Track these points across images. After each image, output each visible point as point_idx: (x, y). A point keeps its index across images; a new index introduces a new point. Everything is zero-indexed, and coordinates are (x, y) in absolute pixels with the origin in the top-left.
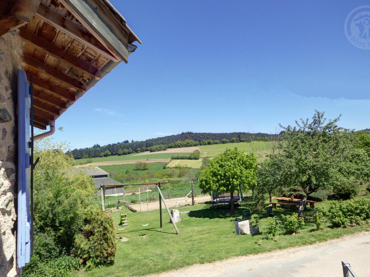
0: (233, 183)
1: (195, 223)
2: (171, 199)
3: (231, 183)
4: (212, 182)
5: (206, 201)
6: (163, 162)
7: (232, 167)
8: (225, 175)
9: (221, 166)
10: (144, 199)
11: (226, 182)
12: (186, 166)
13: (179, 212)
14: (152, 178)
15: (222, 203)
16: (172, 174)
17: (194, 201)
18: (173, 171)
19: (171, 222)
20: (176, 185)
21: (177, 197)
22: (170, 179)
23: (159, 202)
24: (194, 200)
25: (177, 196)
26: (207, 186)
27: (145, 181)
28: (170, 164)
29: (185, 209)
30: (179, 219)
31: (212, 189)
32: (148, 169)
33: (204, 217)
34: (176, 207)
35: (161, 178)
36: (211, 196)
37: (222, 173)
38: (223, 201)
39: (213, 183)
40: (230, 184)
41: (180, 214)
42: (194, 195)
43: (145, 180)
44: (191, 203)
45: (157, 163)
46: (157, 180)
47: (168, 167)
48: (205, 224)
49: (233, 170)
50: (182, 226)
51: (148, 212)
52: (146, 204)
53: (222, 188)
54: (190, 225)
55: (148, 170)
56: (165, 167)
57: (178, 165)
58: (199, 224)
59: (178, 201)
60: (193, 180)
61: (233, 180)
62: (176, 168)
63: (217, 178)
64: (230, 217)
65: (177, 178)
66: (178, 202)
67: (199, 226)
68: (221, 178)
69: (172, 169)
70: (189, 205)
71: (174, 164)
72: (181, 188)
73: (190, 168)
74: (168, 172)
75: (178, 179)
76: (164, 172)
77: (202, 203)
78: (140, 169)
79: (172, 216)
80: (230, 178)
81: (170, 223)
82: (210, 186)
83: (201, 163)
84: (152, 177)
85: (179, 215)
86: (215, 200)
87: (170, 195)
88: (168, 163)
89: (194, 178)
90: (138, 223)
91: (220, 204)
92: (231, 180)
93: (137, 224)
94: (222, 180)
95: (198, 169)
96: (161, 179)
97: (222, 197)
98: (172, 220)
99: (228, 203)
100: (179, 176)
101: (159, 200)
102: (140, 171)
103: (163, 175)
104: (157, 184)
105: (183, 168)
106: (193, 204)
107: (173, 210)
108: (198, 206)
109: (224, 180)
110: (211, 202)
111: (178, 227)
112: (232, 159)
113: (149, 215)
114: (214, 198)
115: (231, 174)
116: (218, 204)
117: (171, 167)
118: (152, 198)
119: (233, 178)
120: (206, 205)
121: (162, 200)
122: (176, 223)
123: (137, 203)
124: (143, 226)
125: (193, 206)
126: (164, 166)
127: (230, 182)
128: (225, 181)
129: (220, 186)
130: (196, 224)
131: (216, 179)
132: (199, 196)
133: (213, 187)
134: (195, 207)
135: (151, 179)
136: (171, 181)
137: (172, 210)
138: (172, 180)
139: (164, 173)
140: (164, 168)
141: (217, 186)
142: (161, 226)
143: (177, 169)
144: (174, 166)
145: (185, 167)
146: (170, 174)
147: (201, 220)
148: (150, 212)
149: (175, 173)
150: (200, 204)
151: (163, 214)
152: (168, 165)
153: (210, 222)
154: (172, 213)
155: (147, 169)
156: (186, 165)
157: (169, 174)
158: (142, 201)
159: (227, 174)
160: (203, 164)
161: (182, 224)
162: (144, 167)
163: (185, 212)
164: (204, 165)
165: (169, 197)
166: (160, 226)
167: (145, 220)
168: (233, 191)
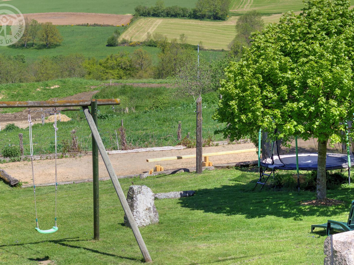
0: (327, 110)
1: (203, 229)
2: (129, 151)
3: (322, 109)
4: (259, 104)
5: (242, 159)
6: (108, 25)
7: (328, 60)
8: (305, 86)
9: (294, 55)
10: (46, 146)
11: (306, 106)
12: (181, 39)
13: (152, 194)
14: (70, 76)
15: (290, 172)
16: (137, 66)
17: (203, 159)
18: (139, 55)
19: (126, 223)
20: (149, 102)
21: (151, 143)
22: (129, 82)
23: (91, 157)
24: (204, 155)
25: (150, 140)
26: (243, 117)
27: (47, 85)
28: (130, 30)
29: (173, 185)
30: (152, 214)
31: (259, 127)
32: (59, 45)
33: (230, 212)
34: (145, 175)
35: (99, 78)
36: (257, 145)
37: (294, 76)
38: (294, 162)
39: (265, 106)
40: (317, 114)
41: (156, 199)
42: (203, 140)
43: (49, 82)
44: (192, 167)
45: (87, 25)
46: (86, 83)
47: (124, 42)
48: (232, 233)
49: (331, 71)
50: (161, 238)
51: (58, 187)
52: (49, 164)
53: (290, 126)
54: (186, 234)
55: (57, 48)
56: (113, 39)
57: (156, 35)
58: (214, 235)
59: (154, 156)
60: (203, 91)
61: (327, 103)
62: (151, 44)
63: (278, 94)
64: (311, 213)
65: (152, 80)
66: (150, 160)
67: (213, 238)
68: (290, 93)
69: (139, 49)
70: (186, 170)
71: (144, 32)
72: (162, 115)
73: (195, 48)
74: (122, 56)
75: (155, 83)
76: (111, 57)
77: (228, 167)
78: (32, 45)
79: (132, 206)
80: (319, 97)
81: (123, 225)
82: (256, 118)
83: (233, 35)
84: (71, 73)
85: (153, 202)
86: (269, 161)
87: (126, 136)
88: (125, 28)
89: (207, 82)
90: (23, 221)
91: (283, 172)
92: (322, 100)
93: (23, 225)
94: (293, 99)
95: (223, 50)
96: (99, 82)
97: (292, 151)
98: (129, 218)
99: (310, 172)
100: (160, 74)
101: (90, 152)
102: (32, 51)
103: (107, 68)
104: (85, 107)
105: (174, 45)
106: (199, 169)
107: (135, 187)
108: (214, 176)
109: (298, 101)
110: (255, 164)
111: (148, 241)
112: (329, 34)
113: (59, 198)
114: (265, 154)
115: (321, 83)
116: (277, 172)
117: (135, 40)
118: (69, 144)
119: (328, 96)
120: (239, 173)
121: (100, 156)
122: (142, 228)
123: (23, 157)
124: (41, 234)
125: (200, 176)
126: (110, 37)
127: (318, 107)
128: (301, 104)
129: (287, 117)
130: (205, 231)
131: (275, 97)
132: (220, 143)
133: (262, 121)
134: (204, 178)
135: (67, 79)
136: (131, 88)
137: (131, 188)
138: (135, 85)
139: (110, 61)
140: (111, 44)
141: (274, 117)
142: (96, 236)
143: (153, 49)
144: (143, 37)
145: (179, 42)
146: (128, 64)
147: (219, 221)
148: (61, 188)
149: (145, 62)
150: (220, 171)
151: (103, 198)
152: (125, 36)
153: (248, 229)
154: (131, 197)
155: (56, 46)
156: (182, 36)
157: (125, 63)
158: (37, 151)
159: (309, 81)
160: (238, 37)
161: (161, 230)
162: (46, 39)
163: (172, 194)
164: (244, 39)
165: (123, 144)
166: (92, 235)
167: (49, 213)
168: (327, 136)
